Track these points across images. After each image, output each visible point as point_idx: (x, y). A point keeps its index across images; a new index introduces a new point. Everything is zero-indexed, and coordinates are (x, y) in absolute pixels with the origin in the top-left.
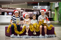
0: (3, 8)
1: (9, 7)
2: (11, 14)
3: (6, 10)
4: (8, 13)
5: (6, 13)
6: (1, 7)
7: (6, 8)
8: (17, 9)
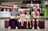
0: (3, 5)
1: (7, 5)
2: (9, 10)
3: (5, 7)
4: (6, 9)
5: (5, 10)
6: (1, 5)
7: (5, 6)
8: (14, 6)
